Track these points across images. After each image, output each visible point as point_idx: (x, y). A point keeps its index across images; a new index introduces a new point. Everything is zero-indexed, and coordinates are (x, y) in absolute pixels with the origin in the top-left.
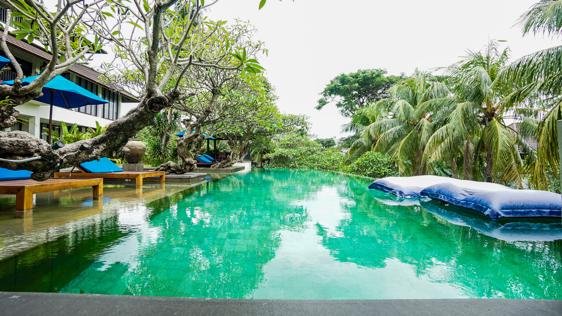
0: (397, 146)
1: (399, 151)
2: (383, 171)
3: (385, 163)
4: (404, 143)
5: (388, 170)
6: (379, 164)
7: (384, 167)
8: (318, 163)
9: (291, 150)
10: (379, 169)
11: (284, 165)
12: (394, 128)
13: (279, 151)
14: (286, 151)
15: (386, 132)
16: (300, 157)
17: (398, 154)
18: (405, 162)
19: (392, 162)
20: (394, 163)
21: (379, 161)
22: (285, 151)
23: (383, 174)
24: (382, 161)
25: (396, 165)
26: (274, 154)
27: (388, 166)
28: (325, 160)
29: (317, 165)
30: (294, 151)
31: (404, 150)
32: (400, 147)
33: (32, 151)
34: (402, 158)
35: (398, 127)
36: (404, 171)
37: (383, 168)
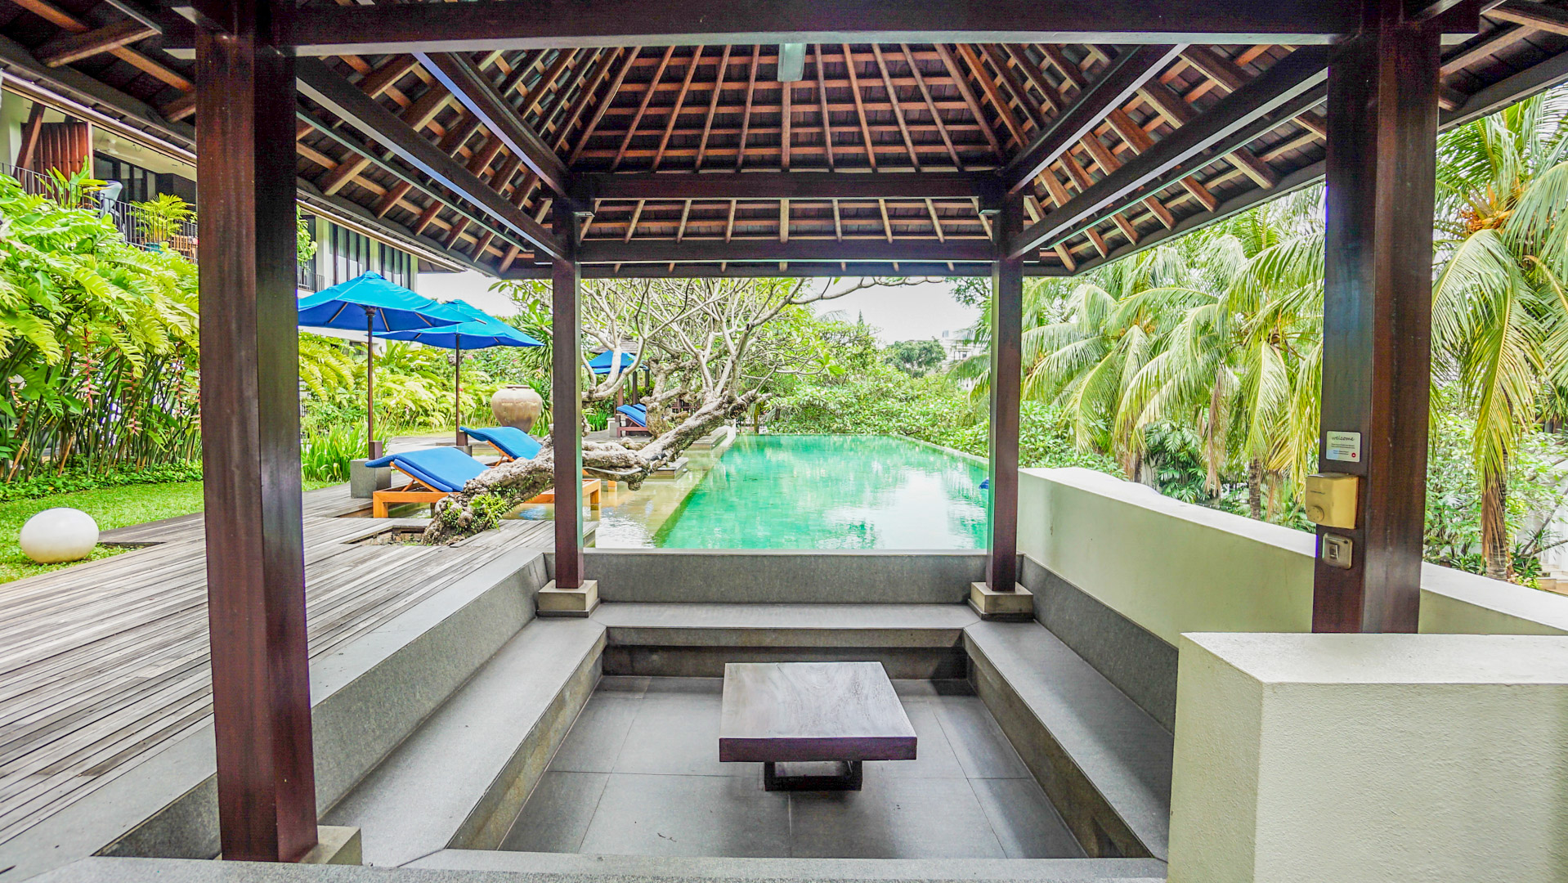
0: (1077, 387)
1: (1079, 401)
2: (1042, 444)
3: (1047, 426)
4: (1091, 380)
5: (1051, 441)
6: (1034, 429)
7: (1045, 435)
8: (899, 421)
9: (835, 389)
10: (1033, 440)
11: (817, 426)
12: (1072, 345)
13: (807, 392)
14: (823, 393)
15: (1053, 356)
16: (857, 407)
17: (1077, 407)
18: (1092, 424)
19: (1063, 424)
20: (1067, 426)
21: (1034, 422)
22: (821, 394)
23: (1041, 450)
24: (1040, 421)
25: (1071, 431)
26: (792, 400)
27: (1055, 433)
28: (915, 413)
29: (897, 425)
30: (842, 394)
31: (1089, 396)
32: (1082, 390)
33: (632, 463)
34: (1085, 415)
35: (1081, 344)
36: (1086, 444)
37: (1042, 438)
